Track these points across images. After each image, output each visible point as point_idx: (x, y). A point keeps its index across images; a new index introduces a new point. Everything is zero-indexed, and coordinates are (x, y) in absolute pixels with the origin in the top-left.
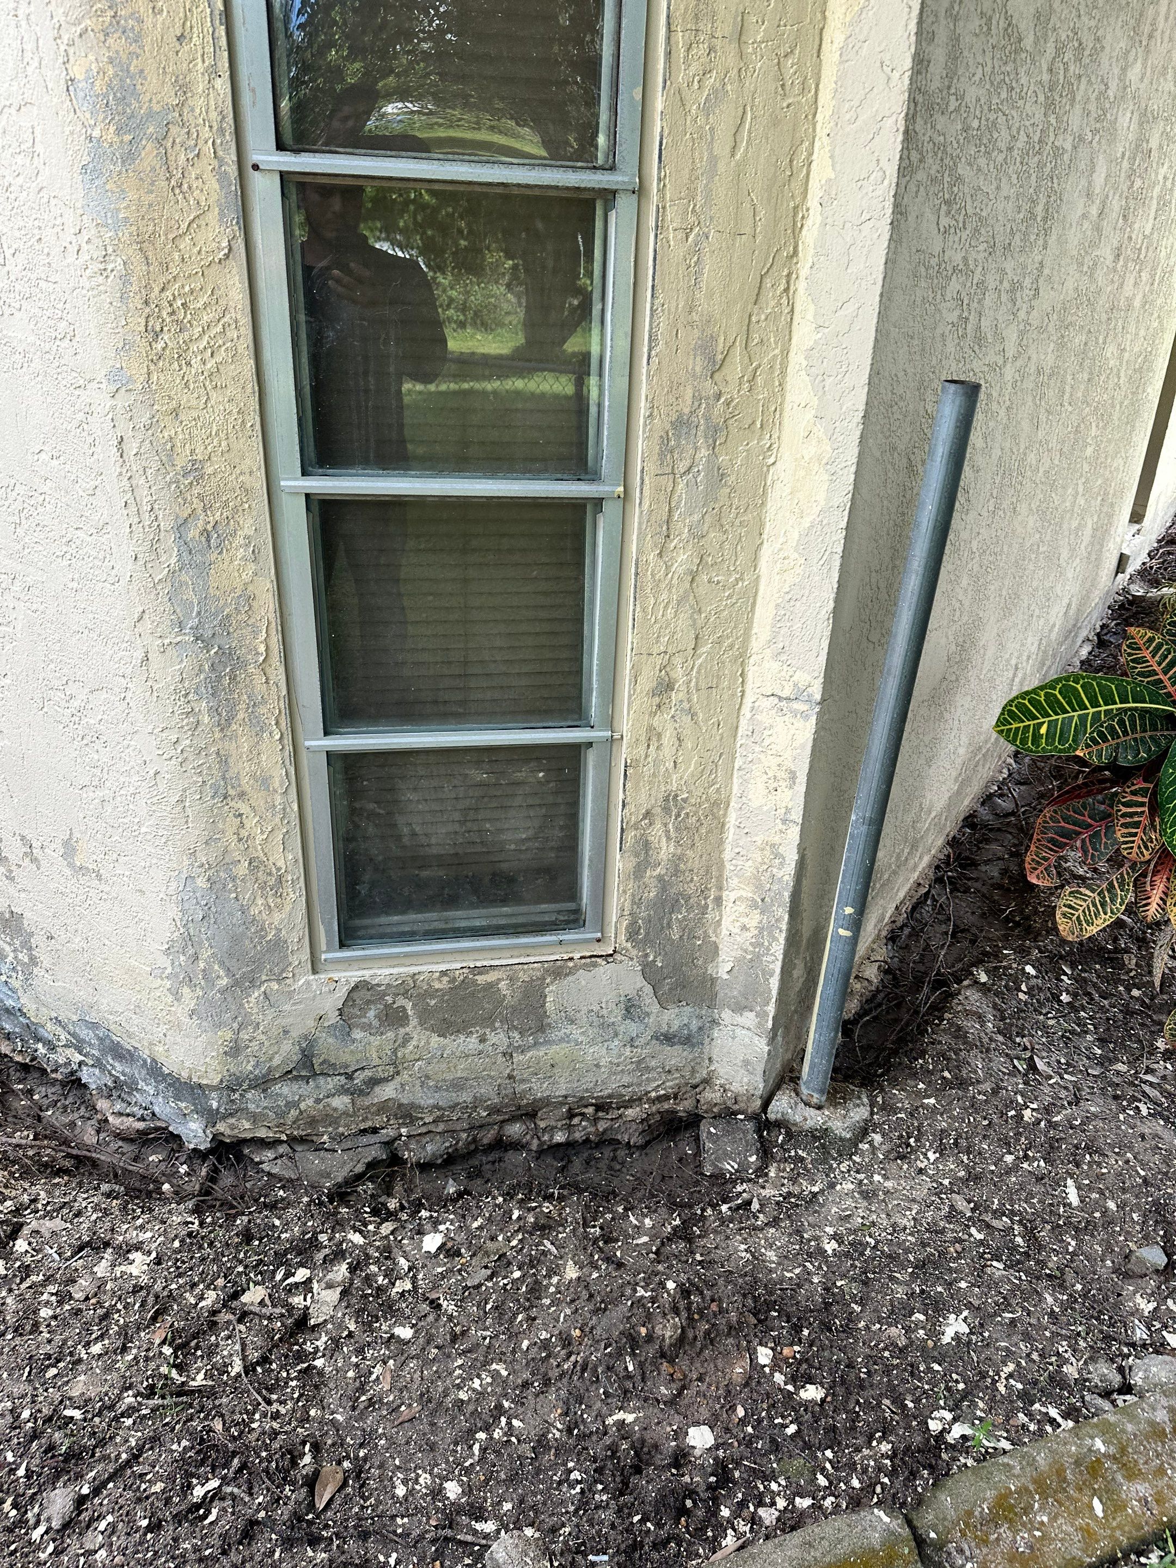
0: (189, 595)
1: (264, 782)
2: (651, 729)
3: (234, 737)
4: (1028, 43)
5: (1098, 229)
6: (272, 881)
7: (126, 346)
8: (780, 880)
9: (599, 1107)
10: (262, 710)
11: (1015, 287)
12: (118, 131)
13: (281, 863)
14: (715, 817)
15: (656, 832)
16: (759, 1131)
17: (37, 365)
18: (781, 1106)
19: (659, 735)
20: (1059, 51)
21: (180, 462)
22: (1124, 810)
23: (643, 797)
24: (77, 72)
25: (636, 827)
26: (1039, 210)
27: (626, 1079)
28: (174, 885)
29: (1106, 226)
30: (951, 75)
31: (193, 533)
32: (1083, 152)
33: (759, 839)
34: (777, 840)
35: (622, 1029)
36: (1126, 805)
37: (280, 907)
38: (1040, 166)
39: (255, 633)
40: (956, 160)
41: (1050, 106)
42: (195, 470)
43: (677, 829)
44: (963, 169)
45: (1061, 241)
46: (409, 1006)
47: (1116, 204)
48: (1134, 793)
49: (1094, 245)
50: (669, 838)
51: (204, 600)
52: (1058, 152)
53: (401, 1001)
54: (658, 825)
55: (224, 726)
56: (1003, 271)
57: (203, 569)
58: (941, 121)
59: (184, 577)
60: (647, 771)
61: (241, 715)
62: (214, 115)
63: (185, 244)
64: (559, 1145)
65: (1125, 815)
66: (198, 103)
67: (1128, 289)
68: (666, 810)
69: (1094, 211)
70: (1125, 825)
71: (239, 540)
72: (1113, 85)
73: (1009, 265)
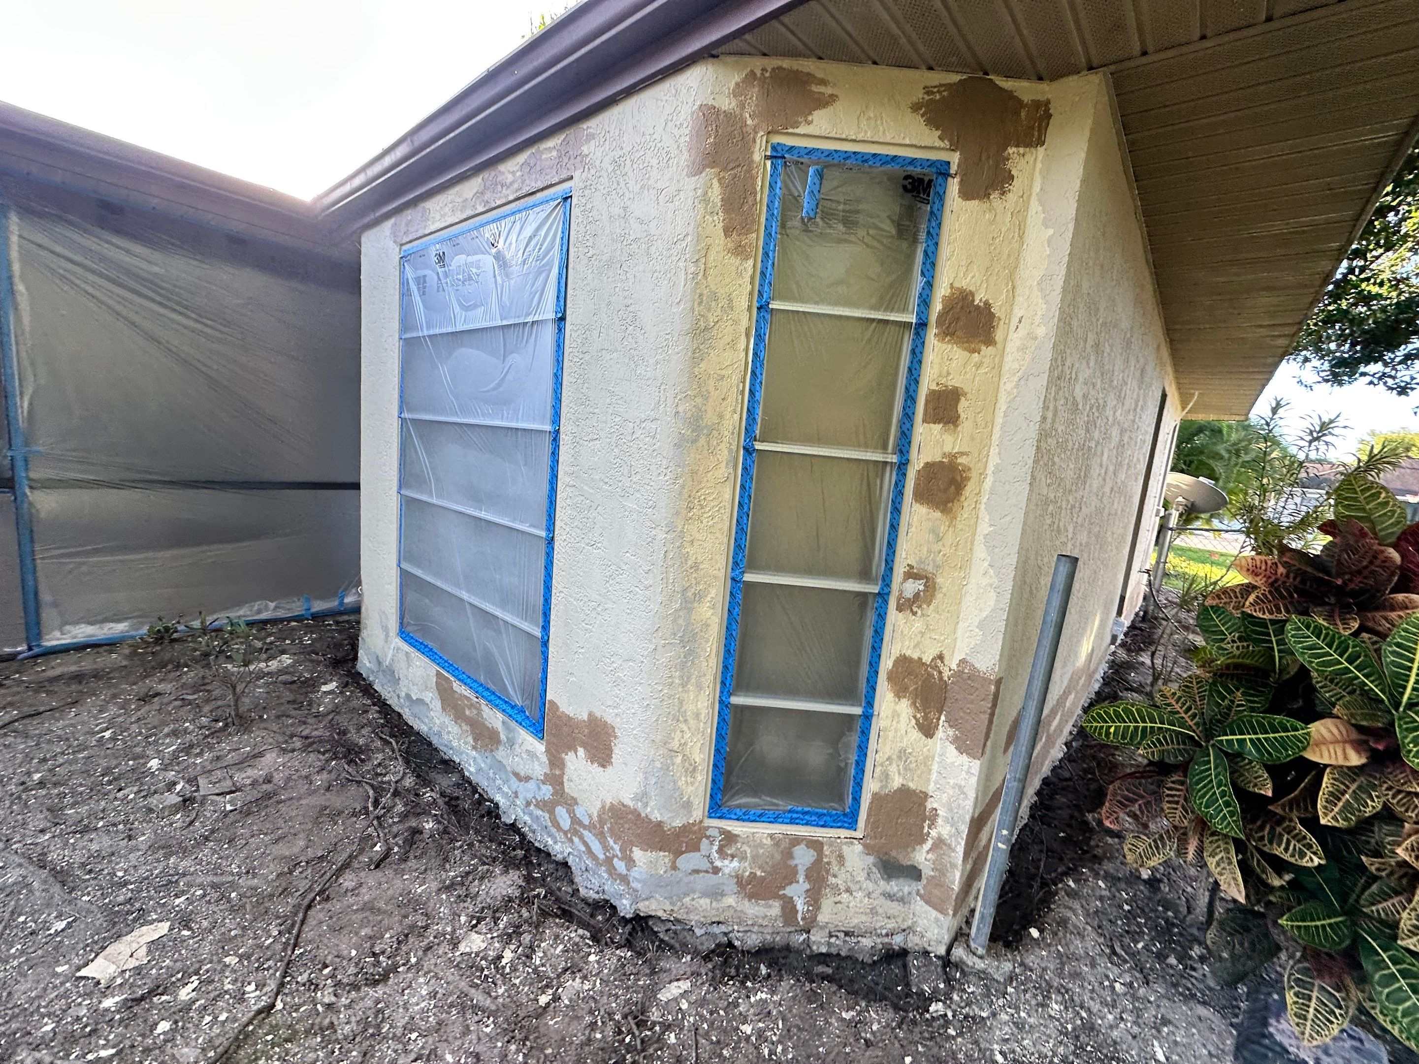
0: (681, 621)
1: (697, 715)
2: (895, 711)
3: (687, 691)
4: (1080, 407)
5: (1104, 480)
6: (691, 769)
7: (677, 513)
8: (964, 808)
9: (847, 934)
10: (703, 679)
11: (1073, 507)
12: (693, 431)
13: (697, 760)
14: (926, 765)
15: (893, 769)
16: (944, 967)
17: (635, 516)
18: (958, 952)
19: (899, 716)
20: (1091, 408)
21: (690, 563)
22: (1168, 792)
23: (887, 749)
24: (681, 409)
25: (882, 765)
26: (1082, 474)
27: (864, 918)
28: (643, 764)
29: (1108, 480)
30: (1054, 421)
31: (689, 594)
32: (1099, 448)
33: (952, 782)
34: (963, 783)
35: (864, 886)
36: (1169, 789)
37: (692, 784)
38: (1083, 454)
39: (707, 642)
40: (1053, 455)
41: (1087, 431)
42: (696, 566)
43: (905, 769)
44: (1056, 459)
45: (1090, 486)
46: (749, 851)
47: (1111, 468)
48: (1173, 782)
49: (1102, 487)
50: (899, 774)
51: (687, 625)
52: (1090, 448)
53: (745, 848)
54: (894, 765)
55: (684, 685)
56: (1068, 501)
57: (690, 610)
58: (1049, 440)
59: (681, 613)
60: (891, 734)
61: (693, 681)
62: (731, 427)
63: (709, 475)
64: (822, 954)
65: (1168, 795)
66: (726, 423)
67: (1115, 506)
68: (900, 758)
69: (1103, 472)
70: (1168, 802)
71: (709, 599)
72: (1111, 419)
73: (1070, 498)
